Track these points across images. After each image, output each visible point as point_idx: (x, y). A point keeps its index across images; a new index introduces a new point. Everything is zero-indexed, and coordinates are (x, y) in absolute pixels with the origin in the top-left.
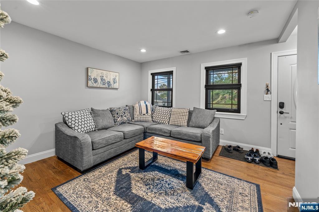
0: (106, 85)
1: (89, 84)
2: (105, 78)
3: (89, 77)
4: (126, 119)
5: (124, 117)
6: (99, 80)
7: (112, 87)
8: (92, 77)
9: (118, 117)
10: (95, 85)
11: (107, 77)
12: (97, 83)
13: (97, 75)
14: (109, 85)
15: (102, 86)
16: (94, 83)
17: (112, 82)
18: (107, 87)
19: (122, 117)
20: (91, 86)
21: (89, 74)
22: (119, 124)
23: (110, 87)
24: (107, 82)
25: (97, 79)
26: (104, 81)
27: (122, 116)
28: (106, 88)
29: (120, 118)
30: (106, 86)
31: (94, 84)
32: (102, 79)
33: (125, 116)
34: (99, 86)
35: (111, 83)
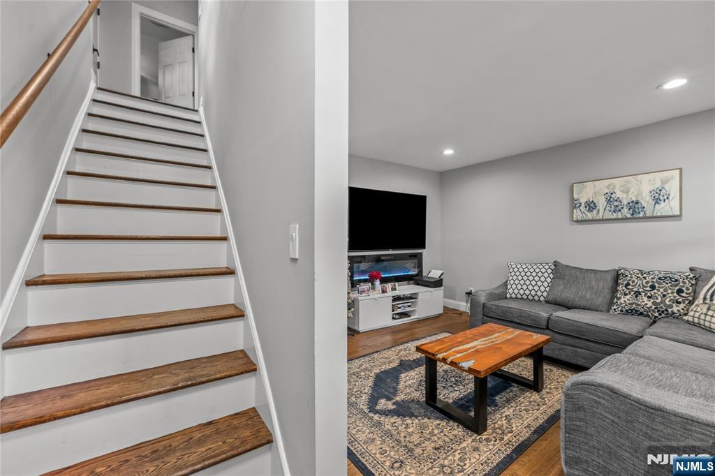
0: (625, 210)
1: (575, 216)
2: (619, 194)
3: (576, 202)
4: (650, 304)
5: (645, 299)
6: (601, 203)
7: (649, 214)
8: (583, 201)
9: (626, 295)
10: (590, 216)
11: (627, 192)
12: (595, 212)
13: (595, 194)
14: (634, 211)
15: (609, 215)
16: (586, 212)
17: (646, 201)
18: (629, 216)
19: (637, 297)
20: (579, 218)
21: (576, 196)
22: (622, 311)
23: (641, 215)
24: (626, 203)
25: (595, 201)
26: (616, 203)
27: (638, 294)
28: (625, 219)
29: (628, 297)
30: (626, 212)
31: (588, 213)
32: (609, 201)
33: (649, 297)
34: (601, 217)
35: (644, 204)
